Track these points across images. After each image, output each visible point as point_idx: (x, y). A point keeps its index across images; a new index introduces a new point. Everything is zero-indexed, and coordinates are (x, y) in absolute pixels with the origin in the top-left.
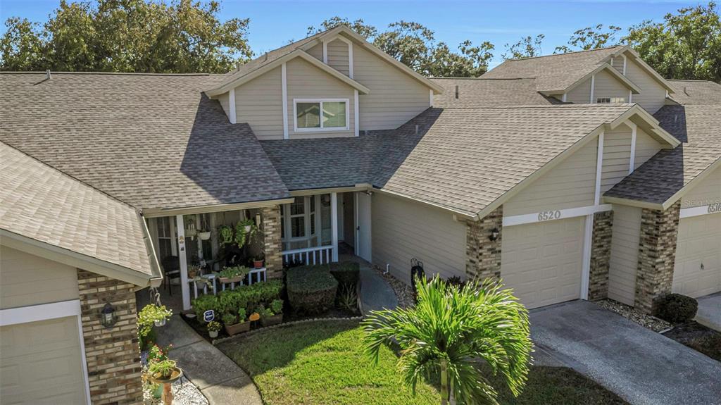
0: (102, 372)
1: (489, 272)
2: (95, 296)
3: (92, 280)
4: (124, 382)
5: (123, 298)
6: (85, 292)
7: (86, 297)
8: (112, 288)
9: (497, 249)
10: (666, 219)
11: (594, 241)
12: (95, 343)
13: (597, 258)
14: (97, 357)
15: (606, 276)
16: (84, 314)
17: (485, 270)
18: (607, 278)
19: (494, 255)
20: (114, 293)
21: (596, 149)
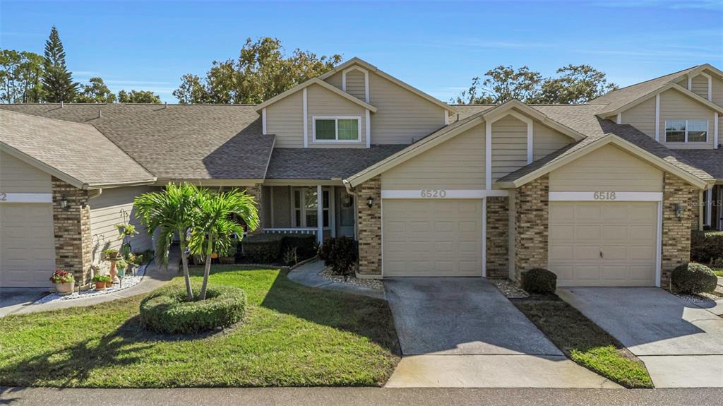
0: (61, 236)
1: (370, 233)
2: (59, 192)
3: (58, 183)
4: (72, 245)
5: (73, 195)
6: (54, 189)
7: (55, 192)
8: (68, 189)
9: (377, 215)
10: (529, 198)
11: (488, 223)
12: (58, 219)
13: (492, 238)
14: (59, 227)
15: (506, 257)
16: (54, 201)
17: (365, 231)
18: (507, 259)
19: (374, 220)
20: (69, 192)
21: (483, 139)
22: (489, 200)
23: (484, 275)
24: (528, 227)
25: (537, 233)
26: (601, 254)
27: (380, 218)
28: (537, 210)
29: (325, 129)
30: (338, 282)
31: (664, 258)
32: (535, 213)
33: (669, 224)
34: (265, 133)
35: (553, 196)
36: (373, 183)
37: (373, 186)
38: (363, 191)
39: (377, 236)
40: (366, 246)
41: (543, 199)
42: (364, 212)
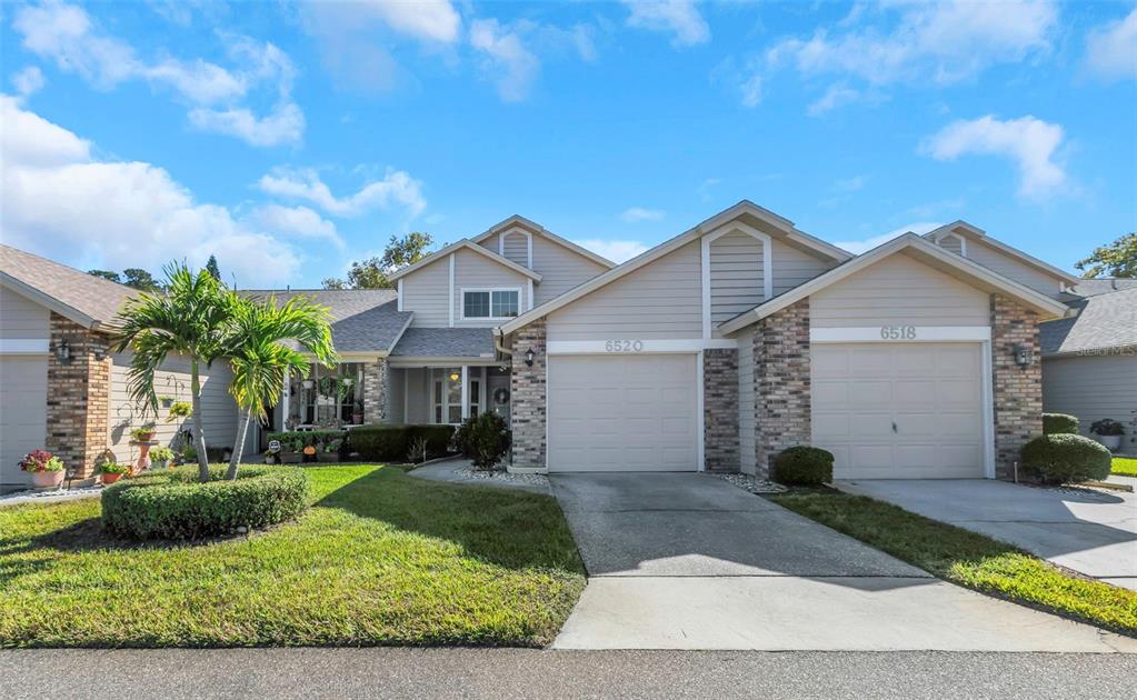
0: (57, 403)
1: (529, 405)
2: (60, 336)
3: (60, 322)
4: (73, 416)
5: (80, 341)
6: (54, 332)
7: (54, 336)
8: (74, 331)
9: (539, 378)
10: (778, 338)
11: (707, 388)
13: (713, 411)
14: (56, 390)
15: (735, 439)
16: (51, 350)
17: (522, 401)
18: (737, 443)
19: (535, 385)
20: (74, 335)
21: (698, 266)
22: (708, 353)
23: (701, 467)
24: (778, 383)
25: (792, 393)
26: (894, 427)
27: (544, 381)
28: (790, 356)
29: (475, 304)
30: (481, 477)
31: (1000, 430)
32: (788, 360)
33: (1005, 376)
34: (400, 309)
35: (816, 335)
36: (535, 330)
37: (534, 335)
38: (520, 342)
39: (539, 409)
40: (523, 425)
41: (800, 338)
42: (520, 373)
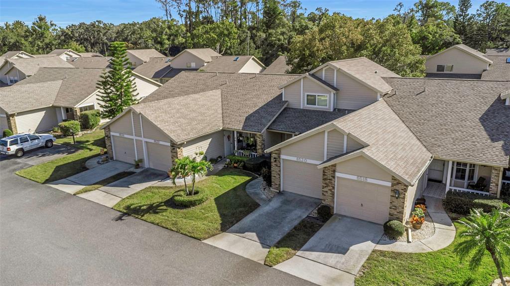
10: (326, 174)
17: (274, 171)
19: (277, 167)
21: (324, 139)
25: (329, 190)
26: (362, 205)
27: (280, 167)
28: (330, 180)
29: (311, 100)
32: (329, 181)
33: (393, 199)
34: (283, 100)
35: (337, 174)
37: (277, 153)
38: (273, 155)
39: (279, 174)
40: (274, 177)
41: (333, 175)
42: (273, 163)
